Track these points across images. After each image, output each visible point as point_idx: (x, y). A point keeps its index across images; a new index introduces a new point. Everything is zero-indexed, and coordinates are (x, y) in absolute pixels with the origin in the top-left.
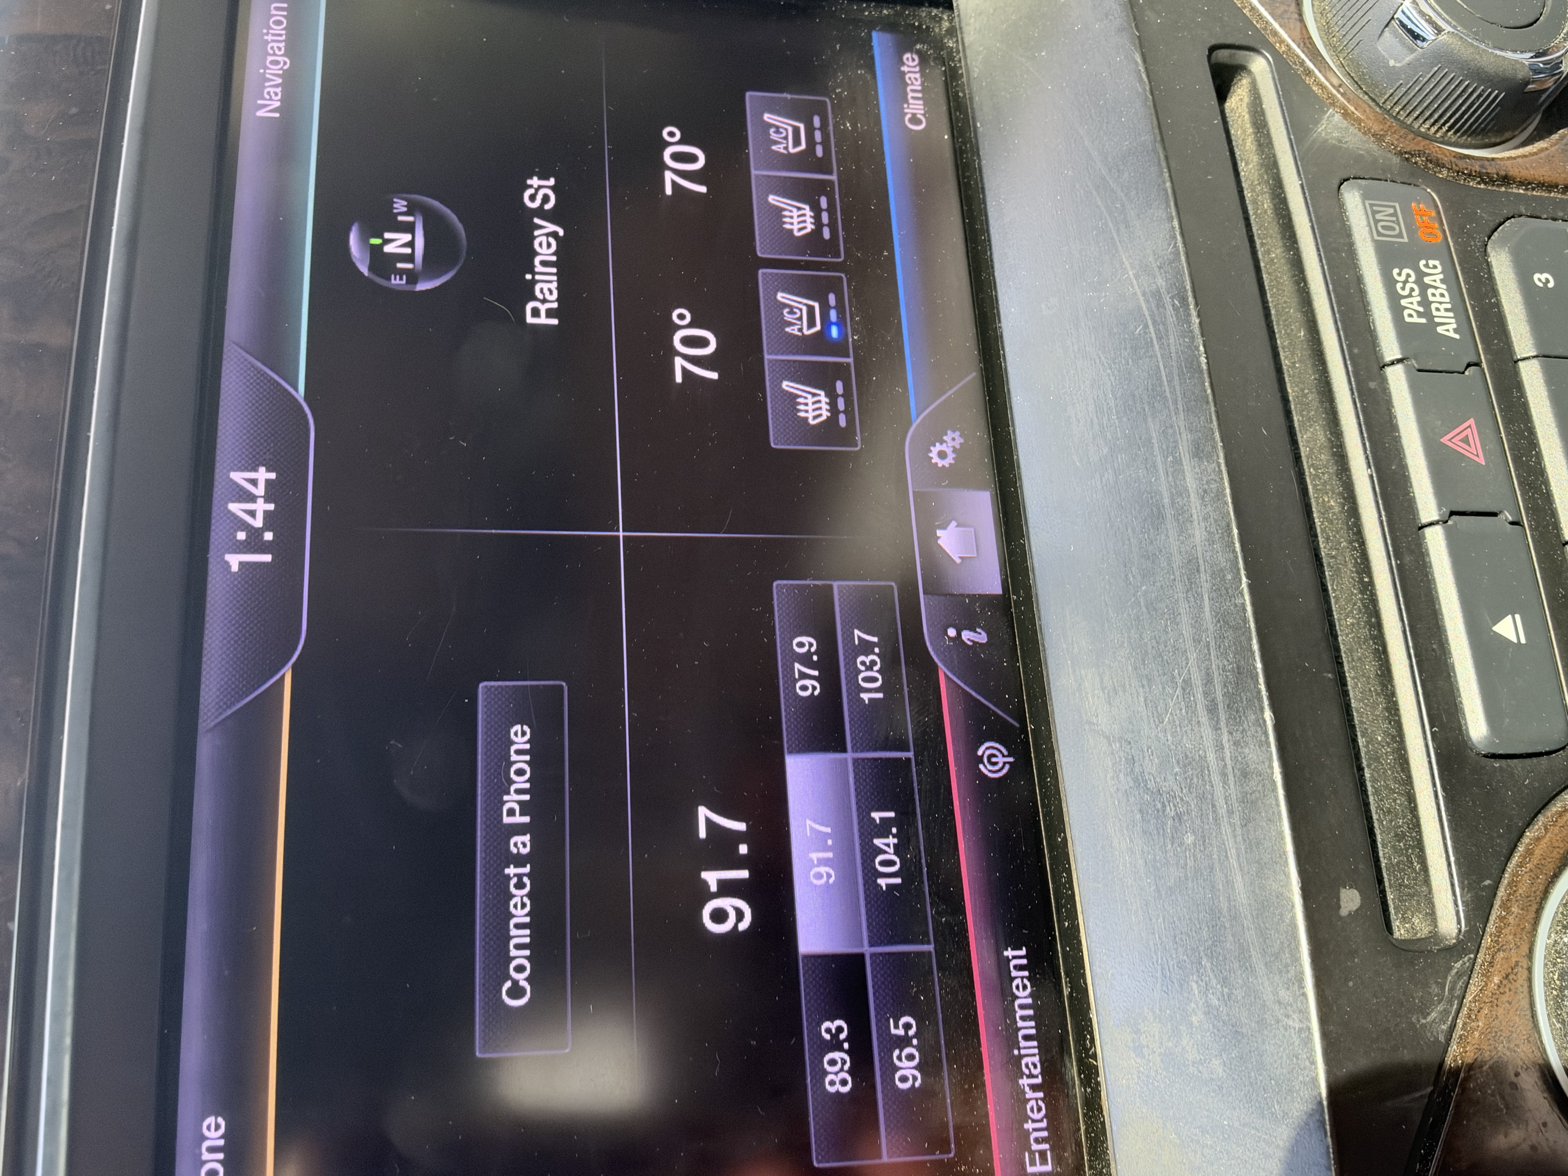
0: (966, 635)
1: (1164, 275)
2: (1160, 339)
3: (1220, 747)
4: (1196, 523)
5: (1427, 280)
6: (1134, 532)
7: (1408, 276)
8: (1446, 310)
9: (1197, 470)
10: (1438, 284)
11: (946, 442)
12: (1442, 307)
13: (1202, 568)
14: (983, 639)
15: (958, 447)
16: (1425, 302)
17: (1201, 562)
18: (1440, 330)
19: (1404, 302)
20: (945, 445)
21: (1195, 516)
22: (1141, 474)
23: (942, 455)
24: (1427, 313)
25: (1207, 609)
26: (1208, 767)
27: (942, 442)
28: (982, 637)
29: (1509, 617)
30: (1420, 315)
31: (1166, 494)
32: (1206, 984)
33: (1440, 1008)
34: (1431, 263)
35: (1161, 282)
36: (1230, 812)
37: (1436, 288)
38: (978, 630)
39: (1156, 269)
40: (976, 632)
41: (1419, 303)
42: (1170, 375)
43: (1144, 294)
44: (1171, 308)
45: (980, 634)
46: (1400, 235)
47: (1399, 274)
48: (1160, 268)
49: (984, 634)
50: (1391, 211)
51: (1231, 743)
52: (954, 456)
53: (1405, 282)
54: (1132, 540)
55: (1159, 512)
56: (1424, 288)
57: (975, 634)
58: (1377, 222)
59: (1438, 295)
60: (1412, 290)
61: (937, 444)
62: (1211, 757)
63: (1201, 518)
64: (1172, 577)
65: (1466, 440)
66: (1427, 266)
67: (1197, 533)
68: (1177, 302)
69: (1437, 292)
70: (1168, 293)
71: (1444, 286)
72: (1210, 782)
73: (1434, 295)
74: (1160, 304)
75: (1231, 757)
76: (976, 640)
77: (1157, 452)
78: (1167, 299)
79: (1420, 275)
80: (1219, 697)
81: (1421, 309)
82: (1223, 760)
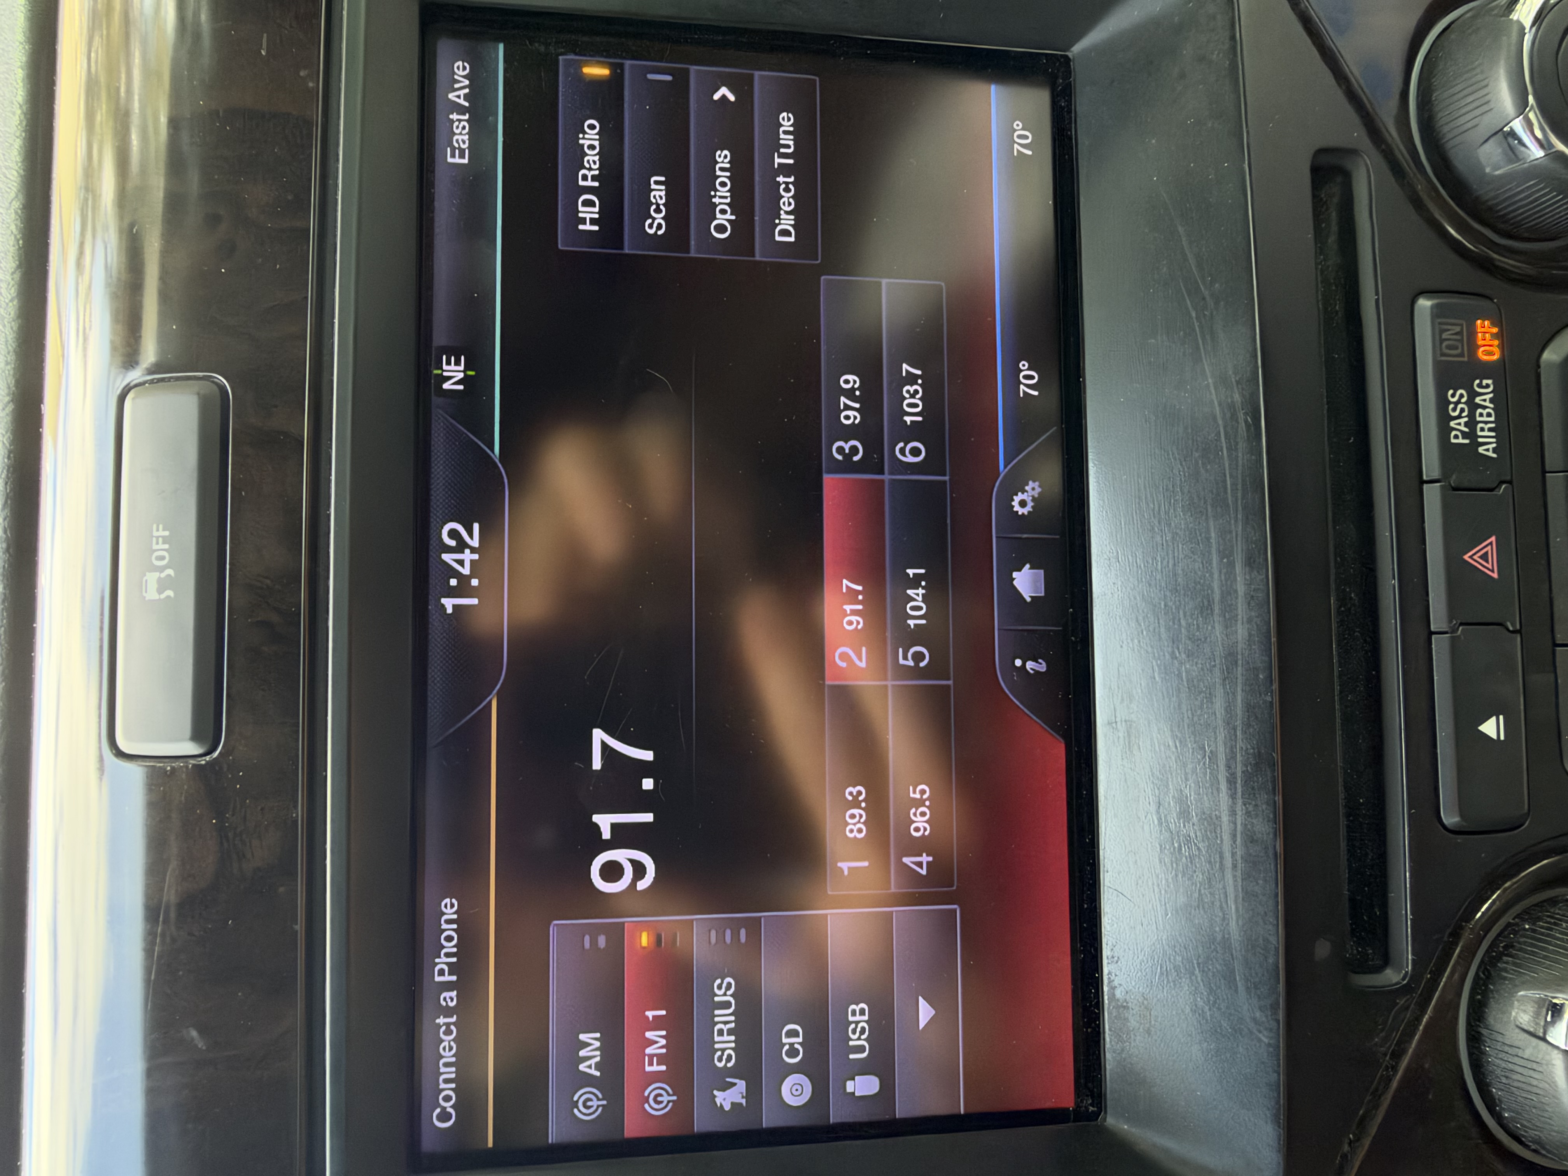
0: (1030, 665)
1: (1240, 390)
2: (1229, 449)
3: (1233, 813)
4: (1240, 622)
5: (1478, 400)
6: (1185, 616)
7: (1462, 396)
8: (1490, 430)
9: (1248, 577)
10: (1487, 404)
11: (1027, 491)
12: (1487, 427)
13: (1240, 662)
14: (1042, 668)
15: (1036, 496)
16: (1472, 423)
17: (1240, 657)
18: (1481, 450)
19: (1452, 424)
20: (1026, 493)
21: (1240, 617)
22: (1197, 567)
23: (1023, 504)
24: (1471, 434)
25: (1239, 698)
26: (1221, 826)
27: (1023, 491)
28: (1042, 667)
29: (1494, 719)
30: (1465, 435)
31: (1217, 591)
32: (1196, 989)
33: (1383, 1034)
34: (1485, 382)
35: (1237, 397)
36: (1235, 866)
37: (1485, 407)
38: (1040, 661)
39: (1234, 383)
40: (1037, 662)
41: (1466, 424)
42: (1234, 485)
43: (1220, 405)
44: (1243, 424)
45: (1041, 664)
46: (1462, 355)
47: (1453, 396)
48: (1238, 383)
49: (1044, 664)
50: (1458, 329)
51: (1244, 812)
52: (1032, 504)
53: (1458, 402)
54: (1182, 621)
55: (1209, 604)
56: (1473, 407)
57: (1037, 664)
58: (1442, 341)
59: (1485, 415)
60: (1462, 410)
61: (1020, 494)
62: (1225, 819)
63: (1245, 620)
64: (1213, 663)
65: (1485, 557)
66: (1480, 386)
67: (1240, 631)
68: (1249, 420)
69: (1485, 412)
70: (1243, 410)
71: (1492, 406)
72: (1221, 837)
73: (1481, 415)
74: (1234, 417)
75: (1242, 823)
76: (1037, 669)
77: (1214, 551)
78: (1241, 415)
79: (1473, 394)
80: (1239, 774)
81: (1466, 430)
82: (1235, 824)
